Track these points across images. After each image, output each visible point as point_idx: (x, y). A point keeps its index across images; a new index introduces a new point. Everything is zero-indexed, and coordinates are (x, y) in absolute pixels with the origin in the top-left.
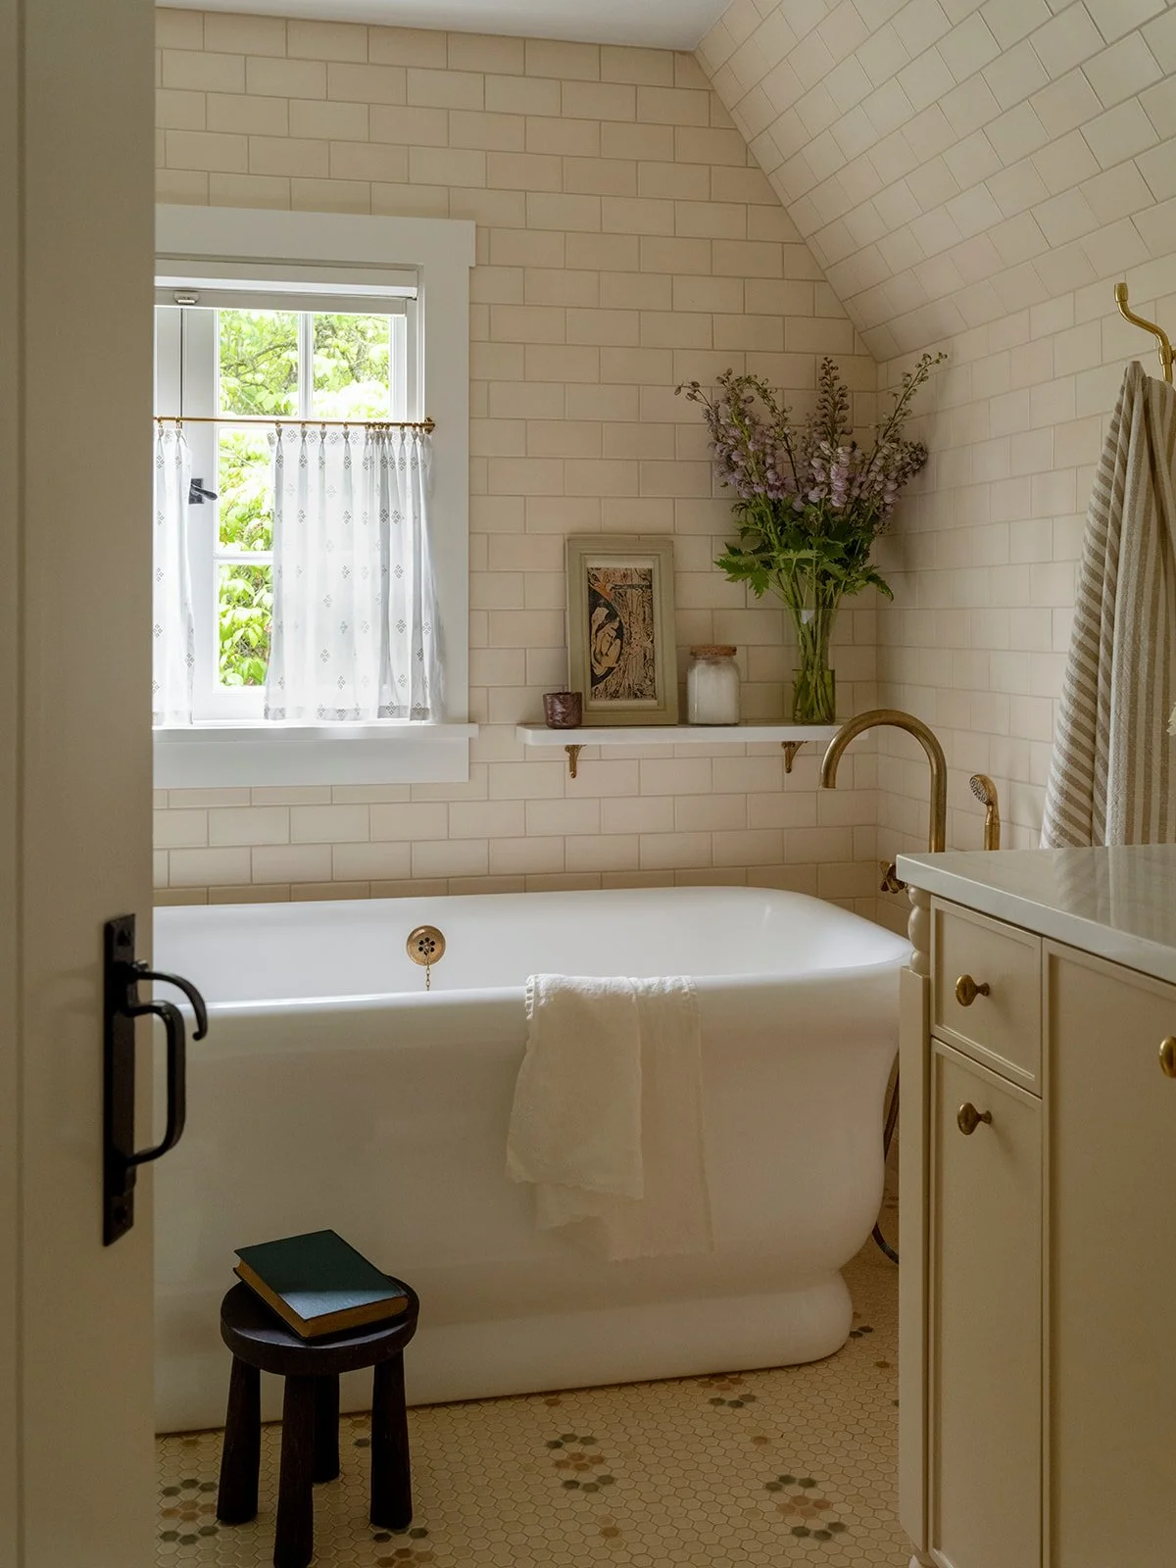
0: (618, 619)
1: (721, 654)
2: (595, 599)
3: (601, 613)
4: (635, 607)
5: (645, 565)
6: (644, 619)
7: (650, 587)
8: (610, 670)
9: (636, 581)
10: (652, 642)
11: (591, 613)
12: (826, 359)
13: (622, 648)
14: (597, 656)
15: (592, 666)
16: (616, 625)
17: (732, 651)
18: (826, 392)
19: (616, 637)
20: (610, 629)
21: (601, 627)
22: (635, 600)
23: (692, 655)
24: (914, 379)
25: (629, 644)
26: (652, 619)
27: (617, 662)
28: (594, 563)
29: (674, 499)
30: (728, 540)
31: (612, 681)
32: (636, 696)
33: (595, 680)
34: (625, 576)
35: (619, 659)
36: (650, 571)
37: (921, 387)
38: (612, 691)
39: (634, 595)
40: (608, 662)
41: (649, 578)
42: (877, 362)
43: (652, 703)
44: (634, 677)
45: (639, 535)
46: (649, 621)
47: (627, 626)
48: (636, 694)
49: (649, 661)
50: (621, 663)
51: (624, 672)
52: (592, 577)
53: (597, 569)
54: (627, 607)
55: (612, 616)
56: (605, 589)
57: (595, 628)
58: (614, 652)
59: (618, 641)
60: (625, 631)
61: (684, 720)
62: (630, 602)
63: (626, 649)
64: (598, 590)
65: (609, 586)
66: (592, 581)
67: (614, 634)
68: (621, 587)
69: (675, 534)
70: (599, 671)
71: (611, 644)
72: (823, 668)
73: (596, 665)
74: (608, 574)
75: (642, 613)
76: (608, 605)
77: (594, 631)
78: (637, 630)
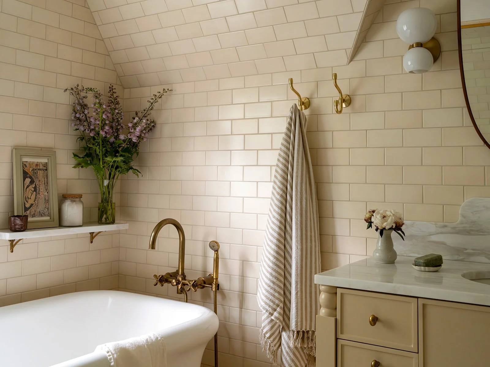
0: (35, 183)
1: (76, 198)
2: (25, 175)
3: (28, 180)
4: (41, 178)
5: (44, 160)
6: (44, 184)
7: (47, 170)
8: (32, 205)
9: (41, 167)
10: (48, 193)
11: (24, 180)
12: (111, 85)
13: (36, 196)
14: (27, 199)
15: (24, 203)
16: (34, 186)
17: (80, 196)
18: (111, 97)
19: (34, 191)
20: (32, 187)
21: (28, 187)
22: (41, 175)
23: (64, 198)
24: (157, 97)
25: (39, 194)
26: (47, 183)
27: (34, 202)
28: (25, 159)
29: (55, 134)
30: (74, 151)
31: (33, 209)
32: (42, 216)
33: (26, 209)
34: (37, 165)
35: (35, 200)
36: (47, 163)
37: (159, 100)
38: (33, 213)
39: (40, 174)
40: (31, 202)
41: (46, 166)
42: (124, 88)
43: (48, 218)
44: (41, 207)
45: (42, 148)
46: (47, 184)
47: (37, 186)
48: (42, 215)
49: (47, 201)
50: (36, 202)
51: (37, 206)
52: (24, 165)
53: (26, 162)
54: (38, 178)
55: (32, 182)
56: (29, 170)
57: (25, 187)
58: (33, 197)
59: (35, 193)
60: (37, 188)
61: (61, 225)
62: (39, 177)
63: (38, 196)
64: (27, 171)
65: (31, 169)
66: (24, 167)
67: (33, 189)
68: (36, 170)
69: (55, 148)
70: (28, 205)
71: (32, 194)
72: (111, 201)
73: (26, 203)
74: (31, 164)
75: (44, 180)
76: (31, 177)
77: (25, 188)
78: (42, 188)
